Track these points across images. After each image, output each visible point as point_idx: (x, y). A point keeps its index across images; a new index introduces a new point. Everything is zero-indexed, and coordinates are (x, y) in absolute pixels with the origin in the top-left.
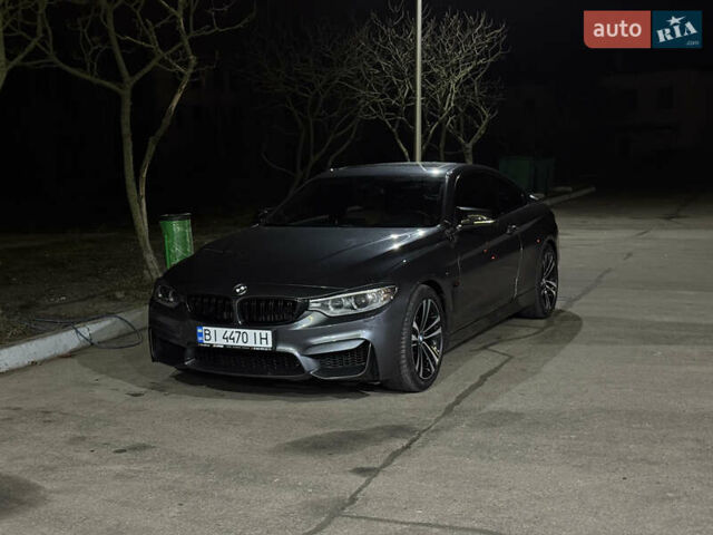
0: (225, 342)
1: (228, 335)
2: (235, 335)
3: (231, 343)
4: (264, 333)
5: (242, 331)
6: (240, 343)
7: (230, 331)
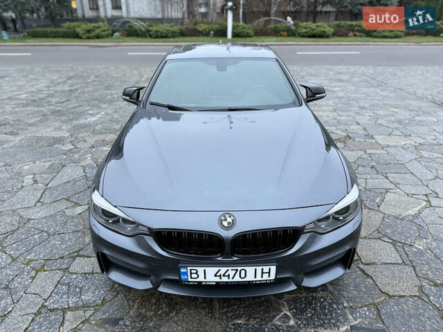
0: (217, 279)
1: (222, 272)
2: (231, 273)
3: (225, 279)
4: (266, 269)
5: (239, 269)
6: (237, 279)
7: (223, 270)
